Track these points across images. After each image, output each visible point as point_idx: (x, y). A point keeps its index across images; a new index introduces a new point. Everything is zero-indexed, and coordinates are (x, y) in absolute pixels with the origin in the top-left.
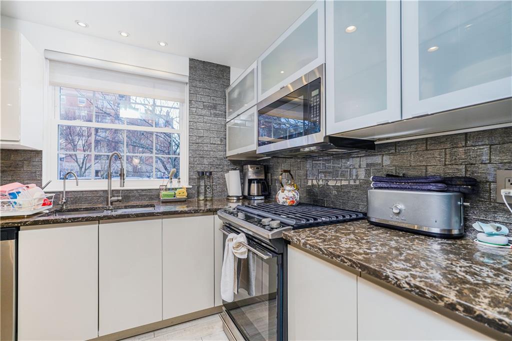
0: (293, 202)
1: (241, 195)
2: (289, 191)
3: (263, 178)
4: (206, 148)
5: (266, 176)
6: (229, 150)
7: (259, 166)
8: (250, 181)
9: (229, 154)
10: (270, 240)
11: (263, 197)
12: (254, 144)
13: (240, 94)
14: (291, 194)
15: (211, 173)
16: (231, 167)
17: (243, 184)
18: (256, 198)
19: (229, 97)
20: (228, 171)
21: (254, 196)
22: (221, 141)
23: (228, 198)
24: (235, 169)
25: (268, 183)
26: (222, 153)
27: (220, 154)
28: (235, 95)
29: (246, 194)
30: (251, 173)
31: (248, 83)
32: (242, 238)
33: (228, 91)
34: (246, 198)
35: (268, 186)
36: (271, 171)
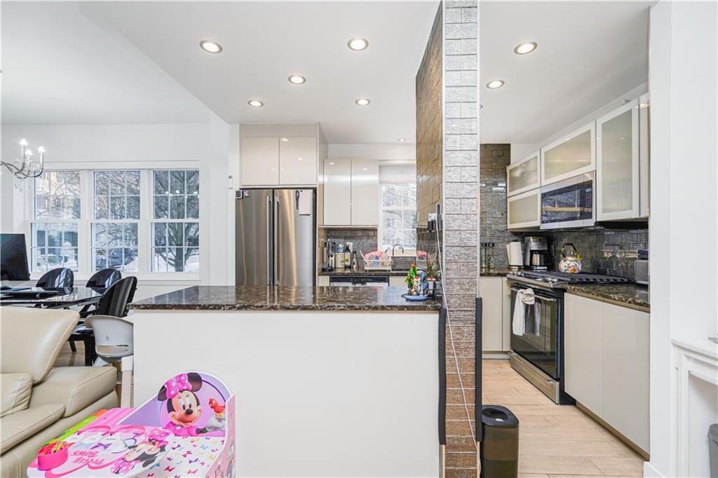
0: (575, 270)
1: (522, 264)
2: (571, 261)
3: (546, 249)
4: (488, 222)
5: (549, 247)
6: (511, 223)
7: (541, 238)
8: (532, 252)
9: (510, 226)
10: (551, 288)
11: (546, 268)
12: (537, 220)
13: (522, 174)
14: (572, 264)
15: (493, 244)
16: (512, 239)
17: (524, 255)
18: (538, 268)
19: (510, 174)
20: (509, 242)
21: (537, 266)
22: (502, 214)
23: (510, 267)
24: (516, 241)
25: (551, 254)
26: (503, 226)
27: (501, 227)
28: (517, 174)
29: (528, 264)
30: (534, 245)
31: (531, 167)
32: (530, 291)
33: (509, 168)
34: (527, 268)
35: (552, 257)
36: (555, 242)
